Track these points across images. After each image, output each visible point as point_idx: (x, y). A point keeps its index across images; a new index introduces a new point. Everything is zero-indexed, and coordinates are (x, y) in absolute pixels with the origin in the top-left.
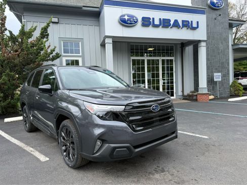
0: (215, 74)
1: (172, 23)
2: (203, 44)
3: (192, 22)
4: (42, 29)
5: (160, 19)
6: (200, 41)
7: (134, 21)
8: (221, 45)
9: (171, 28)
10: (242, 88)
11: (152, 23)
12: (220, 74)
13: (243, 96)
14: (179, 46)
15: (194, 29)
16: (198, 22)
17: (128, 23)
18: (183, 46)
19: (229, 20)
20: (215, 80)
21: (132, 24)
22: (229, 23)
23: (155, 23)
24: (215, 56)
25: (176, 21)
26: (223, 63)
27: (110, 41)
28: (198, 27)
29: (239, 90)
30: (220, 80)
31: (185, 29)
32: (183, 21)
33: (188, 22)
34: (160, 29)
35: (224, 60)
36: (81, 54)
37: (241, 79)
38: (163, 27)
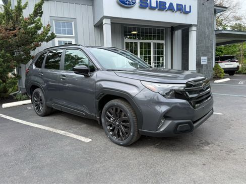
0: (202, 58)
1: (167, 6)
2: (194, 28)
3: (185, 6)
4: (36, 6)
5: (157, 1)
6: (191, 26)
7: (133, 2)
8: (207, 30)
9: (166, 11)
10: (223, 70)
11: (149, 5)
12: (206, 58)
13: (224, 78)
14: (169, 30)
15: (186, 13)
16: (190, 6)
17: (126, 4)
18: (173, 30)
19: (215, 6)
20: (202, 63)
21: (130, 5)
22: (215, 9)
23: (152, 6)
24: (202, 40)
25: (171, 4)
26: (208, 47)
27: (109, 21)
28: (190, 12)
29: (221, 72)
30: (206, 63)
31: (178, 13)
32: (177, 5)
33: (182, 5)
34: (156, 12)
35: (210, 44)
36: (74, 35)
37: (220, 63)
38: (158, 10)
